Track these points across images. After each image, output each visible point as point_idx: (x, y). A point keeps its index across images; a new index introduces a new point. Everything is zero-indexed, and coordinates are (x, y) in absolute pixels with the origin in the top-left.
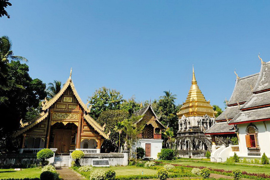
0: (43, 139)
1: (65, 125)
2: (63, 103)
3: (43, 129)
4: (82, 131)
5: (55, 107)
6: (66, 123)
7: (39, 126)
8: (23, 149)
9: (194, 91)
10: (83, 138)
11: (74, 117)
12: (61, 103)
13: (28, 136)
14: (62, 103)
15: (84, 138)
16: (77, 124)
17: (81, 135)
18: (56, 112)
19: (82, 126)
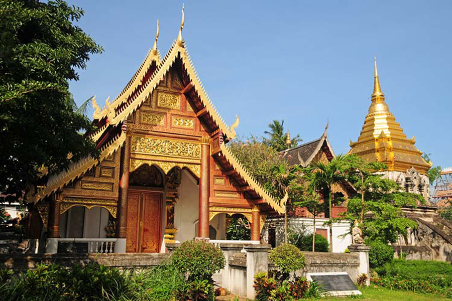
0: (109, 210)
1: (166, 172)
2: (157, 110)
3: (109, 181)
4: (211, 189)
5: (137, 120)
6: (170, 168)
7: (97, 173)
8: (56, 240)
9: (379, 117)
10: (214, 209)
11: (189, 152)
12: (151, 109)
13: (69, 203)
14: (154, 110)
15: (218, 209)
16: (196, 170)
17: (210, 201)
18: (141, 133)
19: (212, 176)
